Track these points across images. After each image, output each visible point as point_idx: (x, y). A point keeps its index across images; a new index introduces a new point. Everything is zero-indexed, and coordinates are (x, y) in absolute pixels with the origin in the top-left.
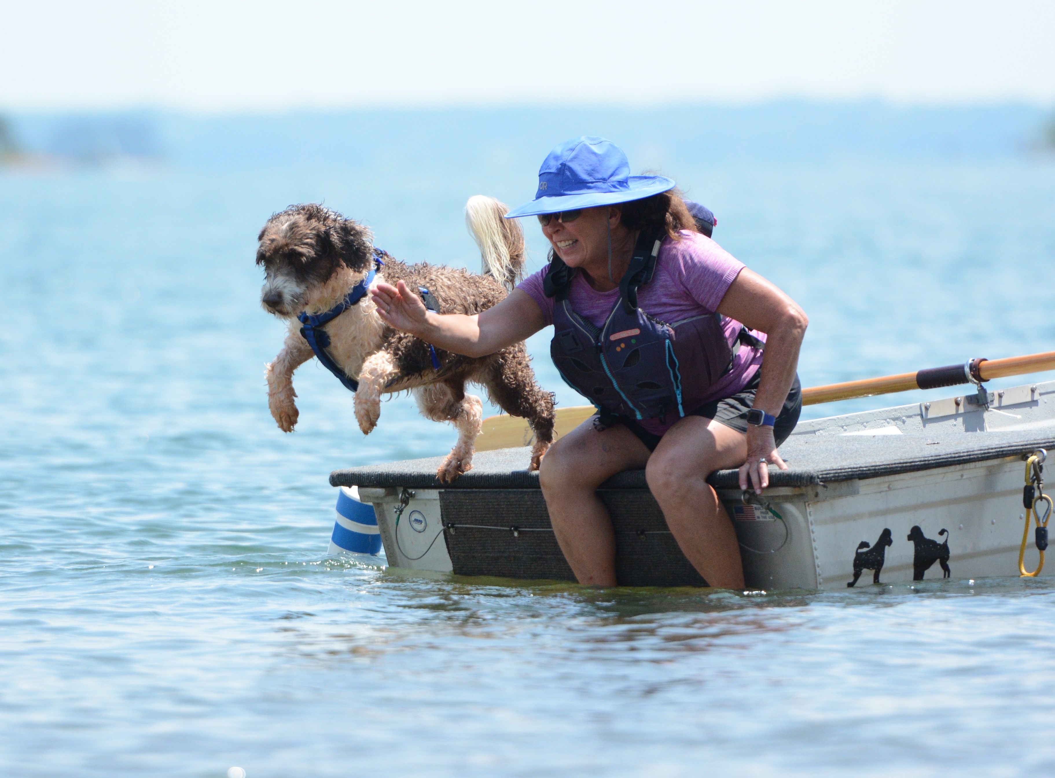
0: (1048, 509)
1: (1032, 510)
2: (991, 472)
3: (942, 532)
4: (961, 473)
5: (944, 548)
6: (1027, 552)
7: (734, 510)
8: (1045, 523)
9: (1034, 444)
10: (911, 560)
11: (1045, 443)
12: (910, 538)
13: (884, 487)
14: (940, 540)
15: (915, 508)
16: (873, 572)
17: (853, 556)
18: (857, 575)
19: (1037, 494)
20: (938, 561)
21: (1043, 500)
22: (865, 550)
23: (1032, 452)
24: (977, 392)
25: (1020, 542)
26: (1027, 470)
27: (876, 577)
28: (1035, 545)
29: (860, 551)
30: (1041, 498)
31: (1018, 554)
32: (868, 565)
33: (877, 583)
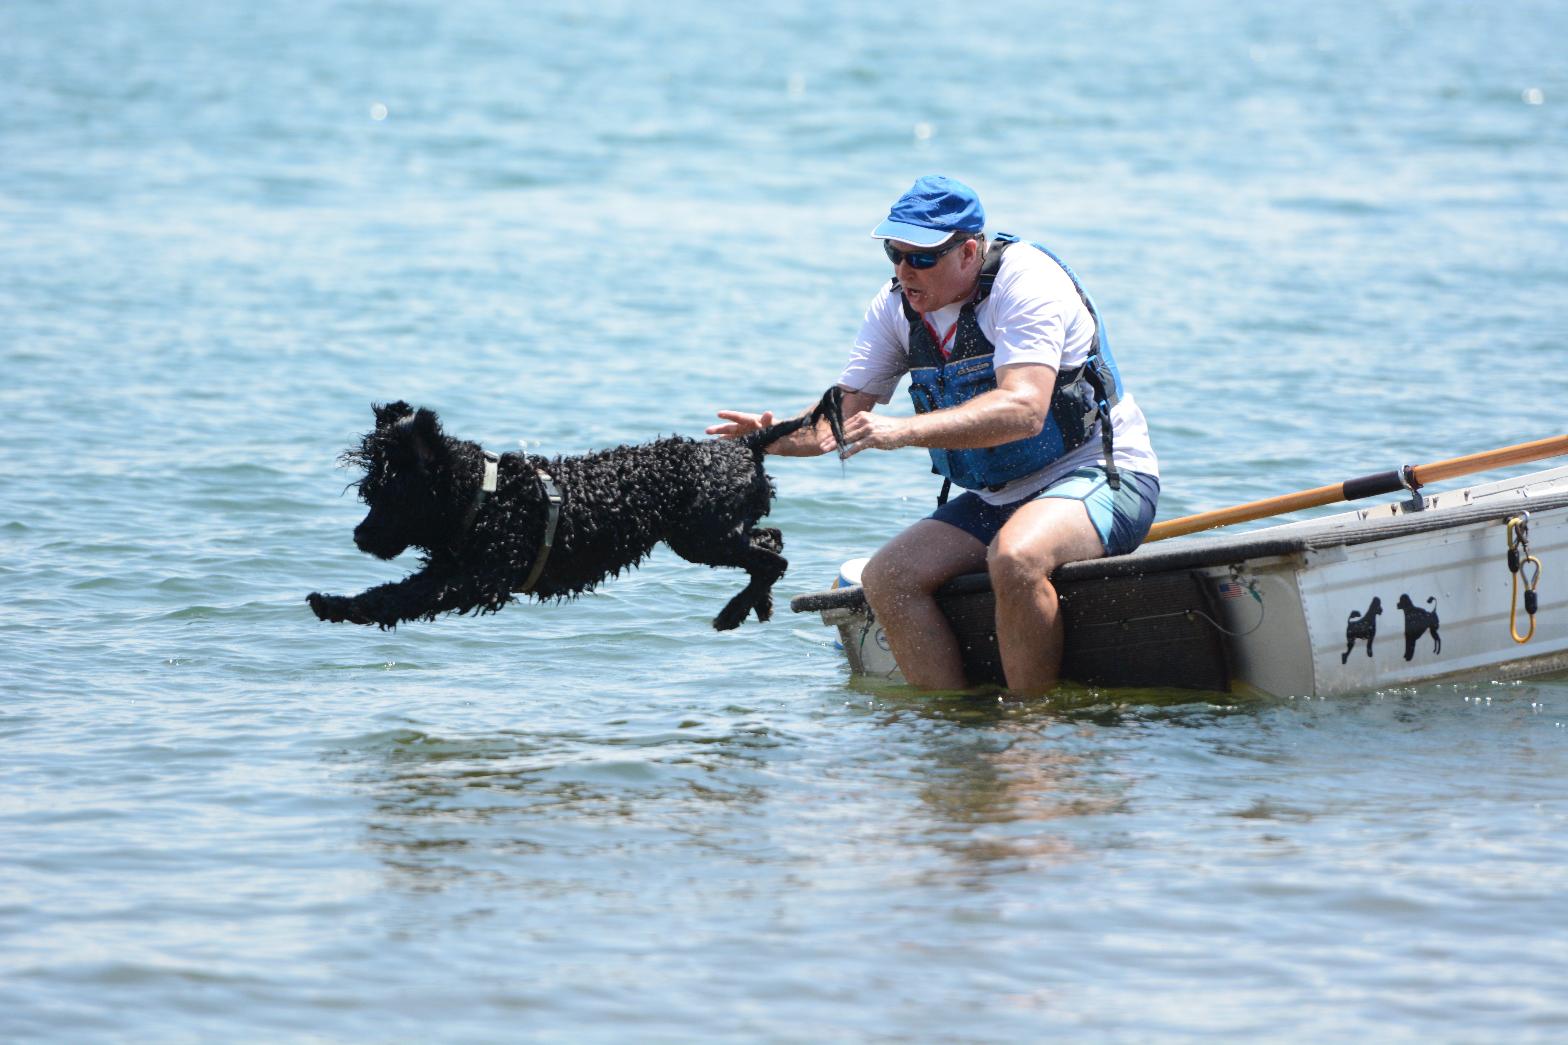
0: (1537, 571)
1: (1518, 574)
2: (1474, 535)
3: (1430, 600)
4: (1444, 539)
5: (1434, 616)
6: (1517, 620)
7: (1218, 588)
8: (1534, 588)
9: (1514, 506)
10: (1402, 628)
11: (1524, 505)
12: (1400, 606)
13: (1371, 554)
14: (1429, 608)
15: (1403, 575)
16: (1366, 641)
17: (1344, 627)
18: (1350, 646)
19: (1522, 558)
20: (1428, 630)
21: (1531, 562)
22: (1356, 619)
23: (1513, 514)
24: (1411, 498)
25: (1509, 609)
26: (1510, 533)
27: (1369, 646)
28: (1526, 612)
29: (1353, 620)
30: (1528, 560)
31: (1508, 621)
32: (1361, 635)
33: (1370, 654)
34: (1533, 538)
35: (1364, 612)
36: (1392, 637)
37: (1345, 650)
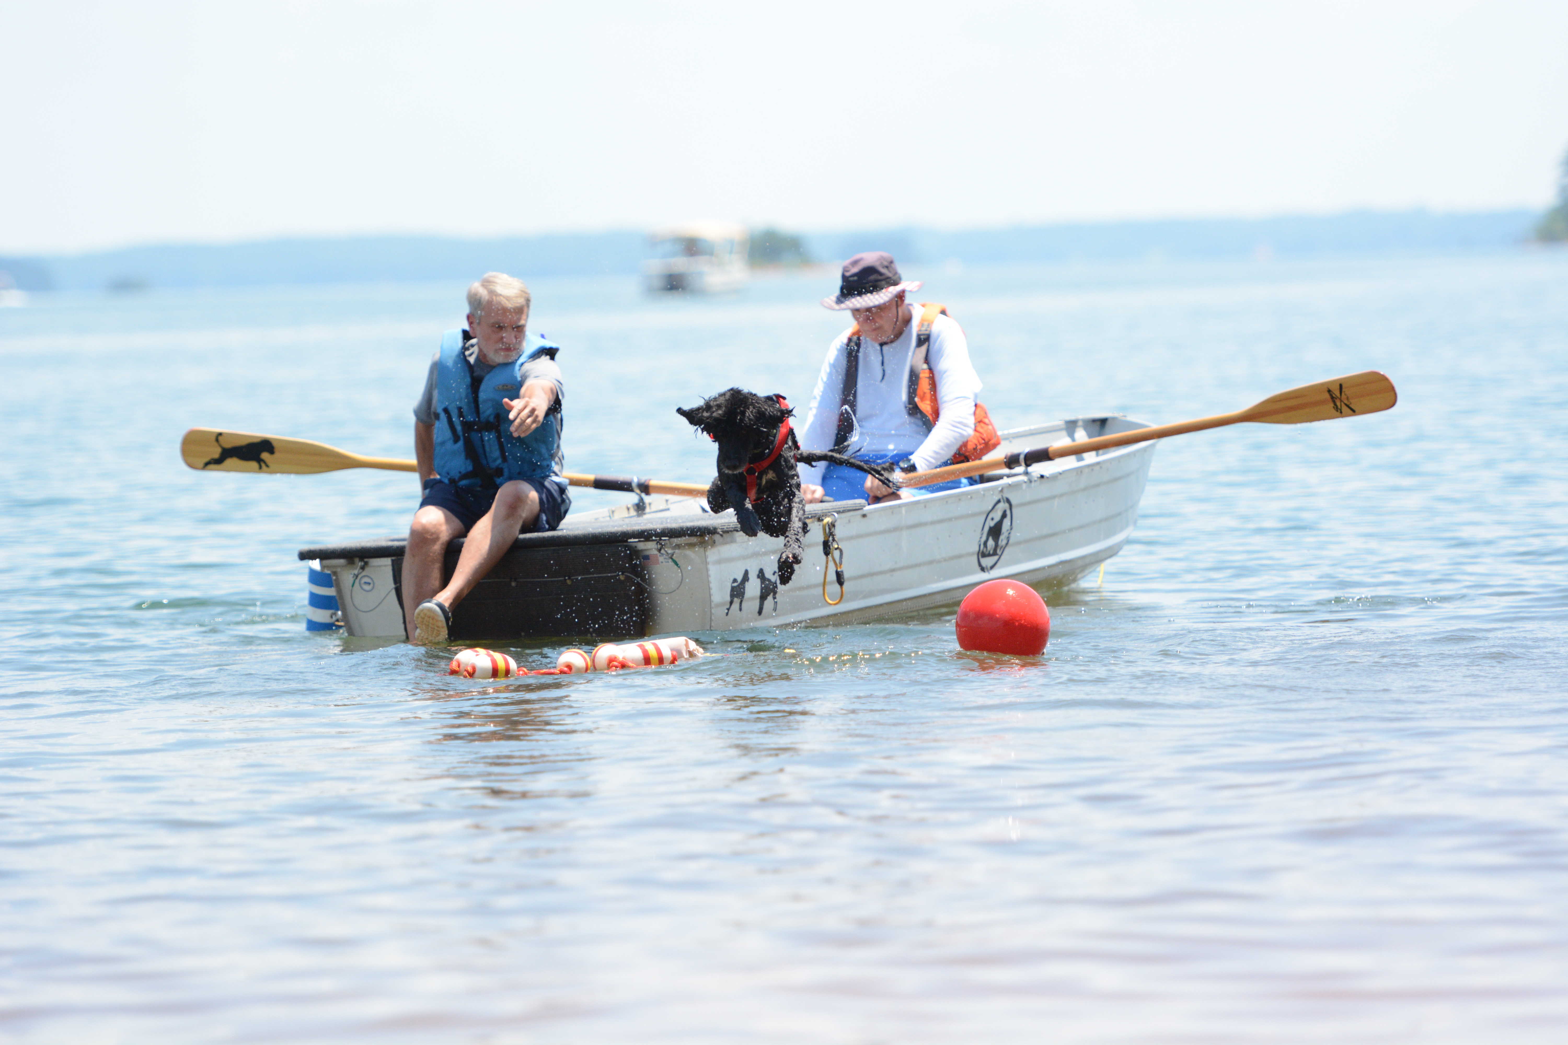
0: (842, 556)
1: (830, 557)
3: (774, 573)
5: (775, 585)
6: (827, 588)
7: (639, 557)
8: (842, 568)
10: (758, 592)
12: (758, 576)
16: (739, 600)
17: (729, 589)
18: (731, 603)
19: (832, 546)
20: (771, 594)
21: (838, 549)
22: (735, 584)
23: (826, 515)
25: (822, 580)
26: (824, 529)
27: (741, 604)
28: (836, 584)
29: (733, 585)
30: (836, 547)
31: (821, 589)
32: (737, 596)
33: (741, 610)
34: (838, 532)
35: (739, 579)
36: (752, 599)
37: (728, 607)
